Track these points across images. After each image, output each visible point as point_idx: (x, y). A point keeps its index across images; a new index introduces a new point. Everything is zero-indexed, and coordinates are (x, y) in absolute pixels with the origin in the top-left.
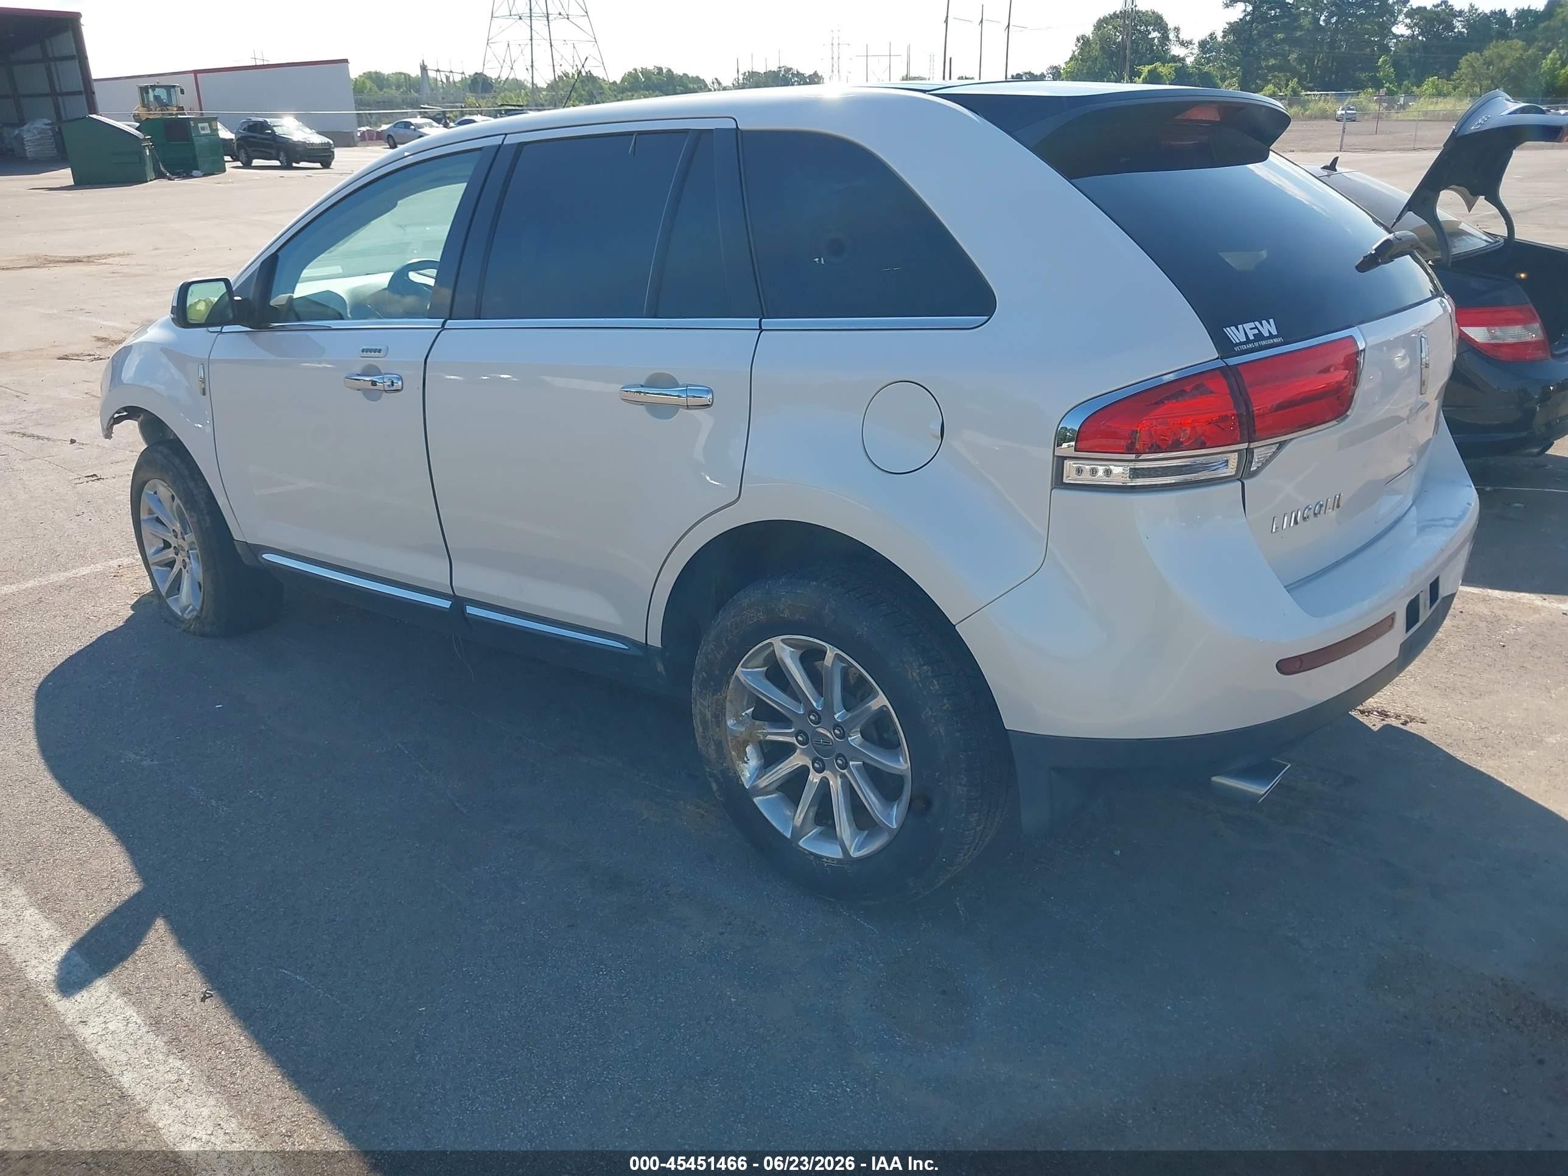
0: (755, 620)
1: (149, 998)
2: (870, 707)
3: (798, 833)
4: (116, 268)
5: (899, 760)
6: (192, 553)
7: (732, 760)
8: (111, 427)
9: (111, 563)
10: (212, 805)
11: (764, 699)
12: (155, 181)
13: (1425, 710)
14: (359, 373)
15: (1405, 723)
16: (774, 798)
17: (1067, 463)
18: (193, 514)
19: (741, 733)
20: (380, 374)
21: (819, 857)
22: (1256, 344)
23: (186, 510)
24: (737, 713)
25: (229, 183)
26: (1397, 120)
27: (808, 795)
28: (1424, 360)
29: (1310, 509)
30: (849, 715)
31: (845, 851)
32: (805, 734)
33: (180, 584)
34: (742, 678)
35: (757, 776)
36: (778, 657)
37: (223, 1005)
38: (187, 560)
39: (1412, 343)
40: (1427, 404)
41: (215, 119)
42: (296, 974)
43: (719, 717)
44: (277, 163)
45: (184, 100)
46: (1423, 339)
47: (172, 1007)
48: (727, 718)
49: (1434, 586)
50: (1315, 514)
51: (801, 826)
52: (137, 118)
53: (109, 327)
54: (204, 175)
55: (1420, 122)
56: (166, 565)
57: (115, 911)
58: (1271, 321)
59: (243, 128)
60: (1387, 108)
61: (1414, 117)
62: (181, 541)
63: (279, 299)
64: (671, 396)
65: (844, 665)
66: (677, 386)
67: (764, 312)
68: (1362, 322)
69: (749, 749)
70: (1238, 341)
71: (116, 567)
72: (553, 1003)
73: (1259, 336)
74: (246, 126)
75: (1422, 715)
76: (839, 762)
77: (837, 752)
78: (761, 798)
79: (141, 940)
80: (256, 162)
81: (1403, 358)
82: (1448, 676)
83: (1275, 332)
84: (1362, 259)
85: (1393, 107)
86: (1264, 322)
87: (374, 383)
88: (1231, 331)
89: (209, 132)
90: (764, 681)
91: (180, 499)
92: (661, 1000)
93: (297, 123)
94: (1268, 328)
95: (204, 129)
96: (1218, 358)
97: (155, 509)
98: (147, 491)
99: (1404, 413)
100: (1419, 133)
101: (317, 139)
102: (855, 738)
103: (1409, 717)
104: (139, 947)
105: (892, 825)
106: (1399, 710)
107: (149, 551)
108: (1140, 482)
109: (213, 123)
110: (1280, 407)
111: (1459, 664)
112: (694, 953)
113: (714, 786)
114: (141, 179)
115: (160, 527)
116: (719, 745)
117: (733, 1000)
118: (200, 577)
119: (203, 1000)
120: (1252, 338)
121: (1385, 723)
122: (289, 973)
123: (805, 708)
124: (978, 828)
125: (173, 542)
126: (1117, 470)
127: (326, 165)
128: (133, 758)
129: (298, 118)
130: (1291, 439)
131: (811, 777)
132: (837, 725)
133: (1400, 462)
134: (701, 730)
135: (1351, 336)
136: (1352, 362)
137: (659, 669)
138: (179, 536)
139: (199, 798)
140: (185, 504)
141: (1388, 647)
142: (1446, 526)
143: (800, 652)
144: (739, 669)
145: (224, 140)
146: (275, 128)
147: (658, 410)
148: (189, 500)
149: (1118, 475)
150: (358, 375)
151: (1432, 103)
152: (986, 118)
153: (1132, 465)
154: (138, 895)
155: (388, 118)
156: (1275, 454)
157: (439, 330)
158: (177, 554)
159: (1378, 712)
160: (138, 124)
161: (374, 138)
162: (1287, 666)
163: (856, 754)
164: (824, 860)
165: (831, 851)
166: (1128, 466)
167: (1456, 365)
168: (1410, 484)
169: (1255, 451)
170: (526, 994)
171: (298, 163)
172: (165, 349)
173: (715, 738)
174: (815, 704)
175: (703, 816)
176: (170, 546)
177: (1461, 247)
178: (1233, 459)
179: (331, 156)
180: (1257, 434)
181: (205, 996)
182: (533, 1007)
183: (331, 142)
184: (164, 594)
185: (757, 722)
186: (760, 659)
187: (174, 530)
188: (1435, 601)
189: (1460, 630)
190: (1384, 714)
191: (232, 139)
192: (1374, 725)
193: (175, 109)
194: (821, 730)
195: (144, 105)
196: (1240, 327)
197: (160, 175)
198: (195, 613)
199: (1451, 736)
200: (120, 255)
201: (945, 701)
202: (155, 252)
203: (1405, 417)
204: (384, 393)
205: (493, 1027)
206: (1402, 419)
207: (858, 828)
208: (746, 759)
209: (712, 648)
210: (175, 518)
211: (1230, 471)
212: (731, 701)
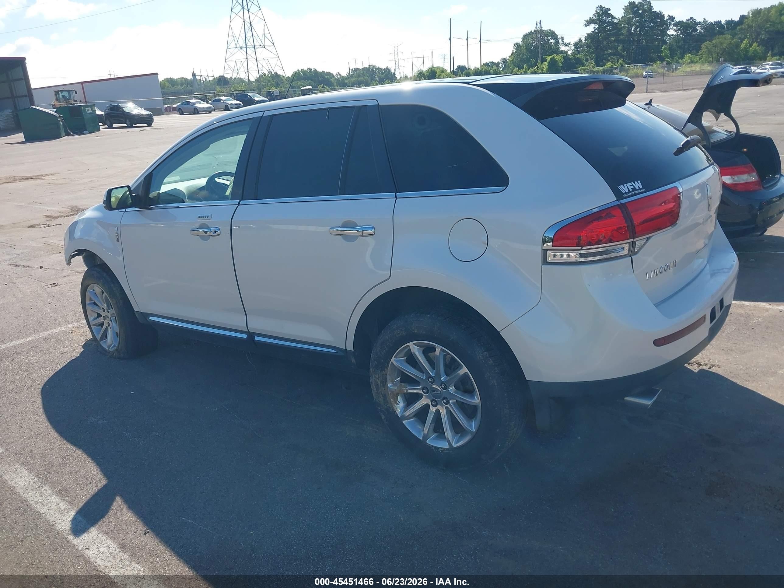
0: (400, 334)
1: (118, 535)
2: (459, 373)
3: (426, 437)
4: (50, 181)
5: (475, 398)
6: (113, 319)
7: (391, 403)
8: (70, 260)
9: (69, 326)
10: (136, 441)
11: (406, 372)
12: (65, 137)
13: (719, 361)
14: (198, 228)
15: (710, 368)
16: (413, 420)
17: (548, 252)
18: (113, 299)
19: (395, 390)
20: (209, 228)
21: (437, 448)
22: (633, 193)
23: (110, 297)
24: (393, 380)
25: (102, 136)
26: (673, 76)
27: (430, 417)
28: (709, 195)
29: (663, 268)
30: (448, 378)
31: (450, 444)
32: (427, 388)
33: (107, 334)
34: (395, 363)
35: (404, 410)
36: (412, 352)
37: (154, 536)
38: (110, 322)
39: (703, 187)
40: (711, 216)
41: (94, 105)
42: (189, 519)
43: (384, 382)
44: (125, 125)
45: (76, 97)
46: (708, 186)
47: (130, 539)
48: (388, 383)
49: (722, 302)
50: (665, 270)
51: (427, 433)
52: (54, 107)
53: (51, 210)
54: (89, 133)
55: (685, 77)
56: (99, 325)
57: (95, 494)
58: (639, 181)
59: (108, 109)
60: (667, 71)
61: (681, 74)
62: (107, 313)
63: (153, 194)
64: (353, 231)
65: (445, 354)
66: (357, 226)
67: (397, 190)
68: (680, 179)
69: (399, 398)
70: (625, 192)
71: (72, 328)
72: (315, 526)
73: (634, 189)
74: (109, 108)
75: (717, 363)
76: (445, 401)
77: (443, 396)
78: (406, 421)
79: (110, 508)
80: (115, 125)
81: (698, 194)
82: (728, 344)
83: (641, 187)
84: (676, 150)
85: (670, 70)
86: (636, 182)
87: (206, 232)
88: (621, 188)
89: (91, 112)
90: (405, 364)
91: (107, 293)
92: (367, 521)
93: (134, 105)
94: (638, 185)
95: (89, 110)
96: (616, 201)
97: (93, 298)
98: (89, 289)
99: (701, 221)
100: (684, 82)
101: (144, 112)
102: (452, 389)
103: (711, 365)
104: (110, 511)
105: (473, 430)
106: (706, 362)
107: (91, 319)
108: (583, 260)
109: (93, 107)
110: (645, 221)
111: (733, 338)
112: (381, 497)
113: (383, 417)
114: (58, 137)
115: (96, 307)
116: (385, 396)
117: (402, 519)
118: (117, 329)
119: (145, 534)
120: (631, 190)
121: (700, 368)
122: (185, 519)
123: (426, 375)
124: (515, 429)
125: (103, 314)
126: (572, 254)
127: (150, 125)
128: (93, 420)
129: (134, 102)
130: (652, 236)
131: (431, 409)
132: (442, 383)
133: (700, 244)
134: (375, 389)
135: (676, 186)
136: (677, 199)
137: (352, 361)
138: (106, 311)
139: (129, 437)
140: (109, 295)
141: (703, 332)
142: (724, 272)
143: (422, 349)
144: (393, 359)
145: (98, 115)
146: (123, 108)
147: (347, 238)
148: (111, 293)
149: (573, 257)
150: (197, 229)
151: (689, 67)
152: (497, 95)
153: (579, 252)
154: (105, 486)
155: (177, 100)
156: (645, 243)
157: (237, 206)
158: (105, 320)
159: (697, 363)
160: (56, 110)
161: (172, 110)
162: (658, 343)
163: (452, 396)
164: (440, 449)
165: (443, 445)
166: (578, 253)
167: (722, 196)
168: (706, 253)
169: (636, 242)
170: (302, 522)
171: (136, 125)
172: (99, 221)
173: (382, 393)
174: (431, 374)
175: (376, 432)
176: (101, 316)
177: (715, 139)
178: (627, 247)
179: (152, 120)
180: (637, 234)
181: (145, 532)
182: (306, 528)
183: (152, 113)
184: (98, 339)
185: (403, 384)
186: (403, 354)
187: (103, 308)
188: (723, 308)
189: (731, 322)
190: (699, 364)
191: (102, 115)
192: (695, 370)
193: (73, 101)
194: (434, 386)
195: (57, 100)
196: (625, 185)
197: (68, 134)
198: (115, 348)
199: (733, 373)
200: (52, 174)
201: (496, 368)
202: (69, 172)
203: (701, 223)
204: (211, 237)
205: (288, 539)
206: (700, 224)
207: (455, 432)
208: (398, 402)
209: (379, 350)
210: (104, 302)
211: (626, 252)
212: (390, 375)
